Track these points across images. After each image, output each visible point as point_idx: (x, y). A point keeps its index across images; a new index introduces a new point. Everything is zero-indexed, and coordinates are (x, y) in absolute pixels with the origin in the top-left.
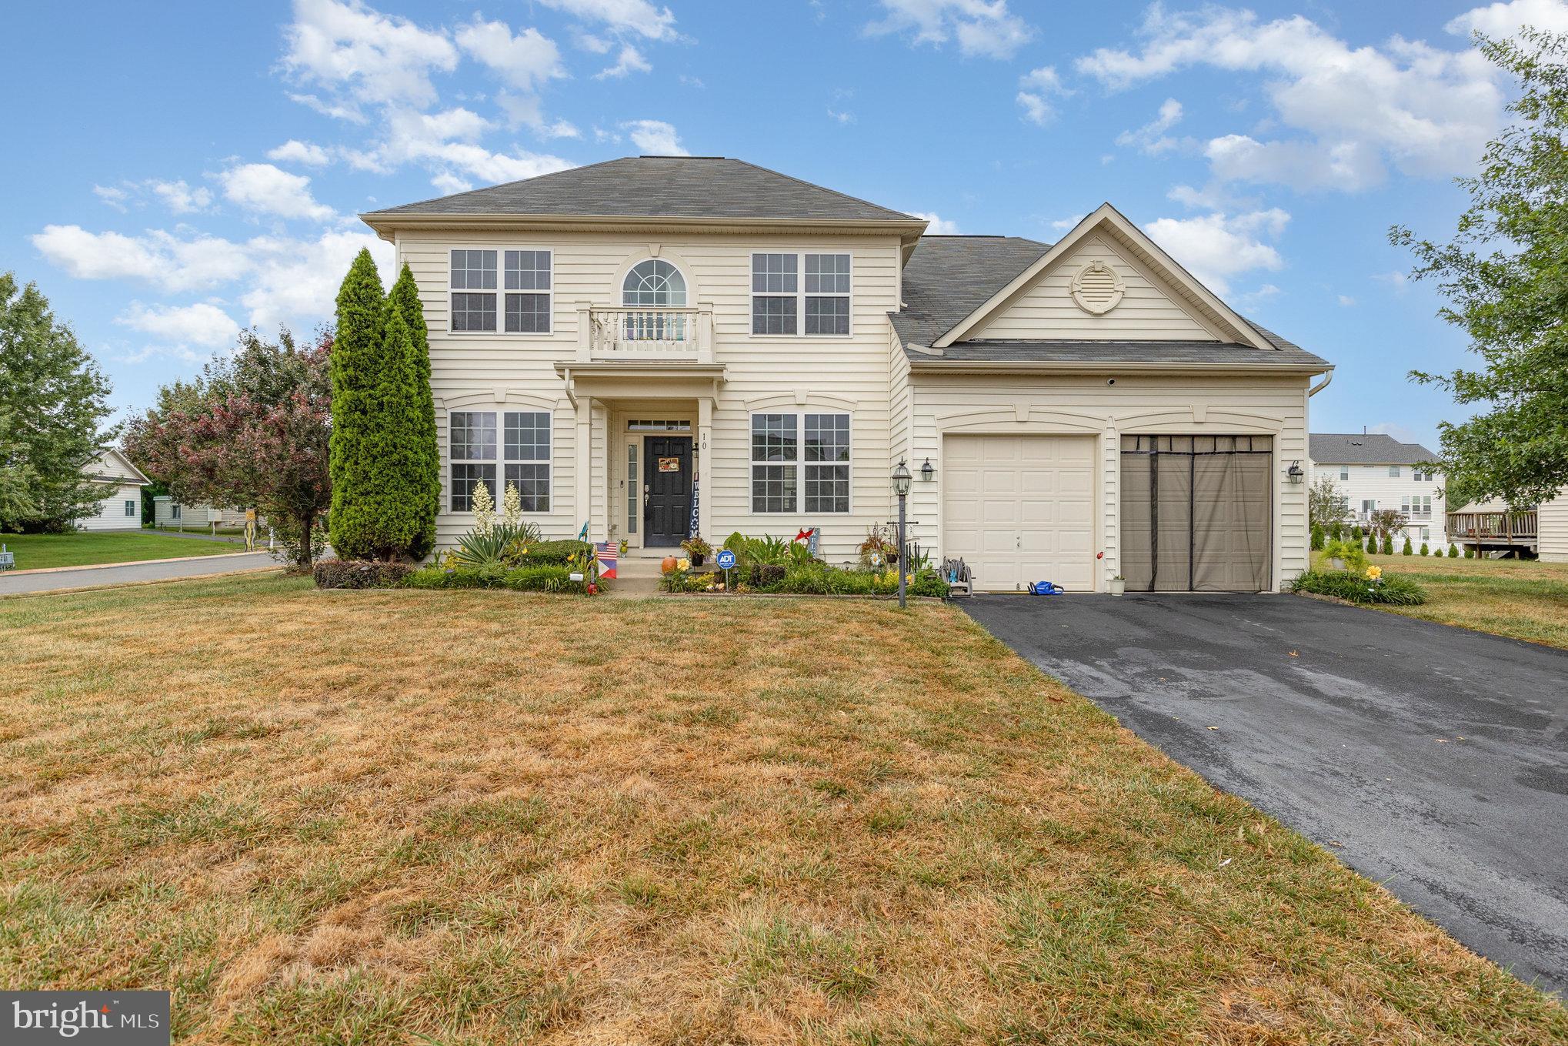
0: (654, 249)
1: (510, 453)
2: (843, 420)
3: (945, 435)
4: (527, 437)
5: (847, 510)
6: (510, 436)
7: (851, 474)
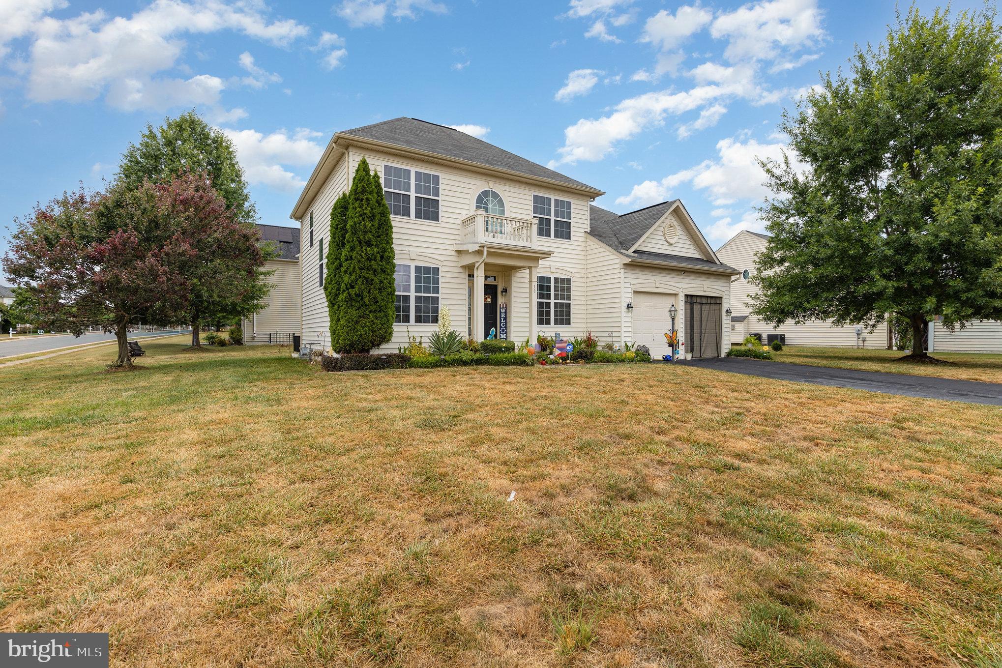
0: (491, 184)
1: (418, 289)
2: (569, 280)
3: (635, 292)
4: (427, 280)
5: (569, 324)
6: (418, 280)
7: (572, 307)
